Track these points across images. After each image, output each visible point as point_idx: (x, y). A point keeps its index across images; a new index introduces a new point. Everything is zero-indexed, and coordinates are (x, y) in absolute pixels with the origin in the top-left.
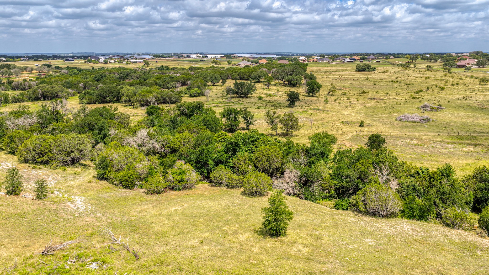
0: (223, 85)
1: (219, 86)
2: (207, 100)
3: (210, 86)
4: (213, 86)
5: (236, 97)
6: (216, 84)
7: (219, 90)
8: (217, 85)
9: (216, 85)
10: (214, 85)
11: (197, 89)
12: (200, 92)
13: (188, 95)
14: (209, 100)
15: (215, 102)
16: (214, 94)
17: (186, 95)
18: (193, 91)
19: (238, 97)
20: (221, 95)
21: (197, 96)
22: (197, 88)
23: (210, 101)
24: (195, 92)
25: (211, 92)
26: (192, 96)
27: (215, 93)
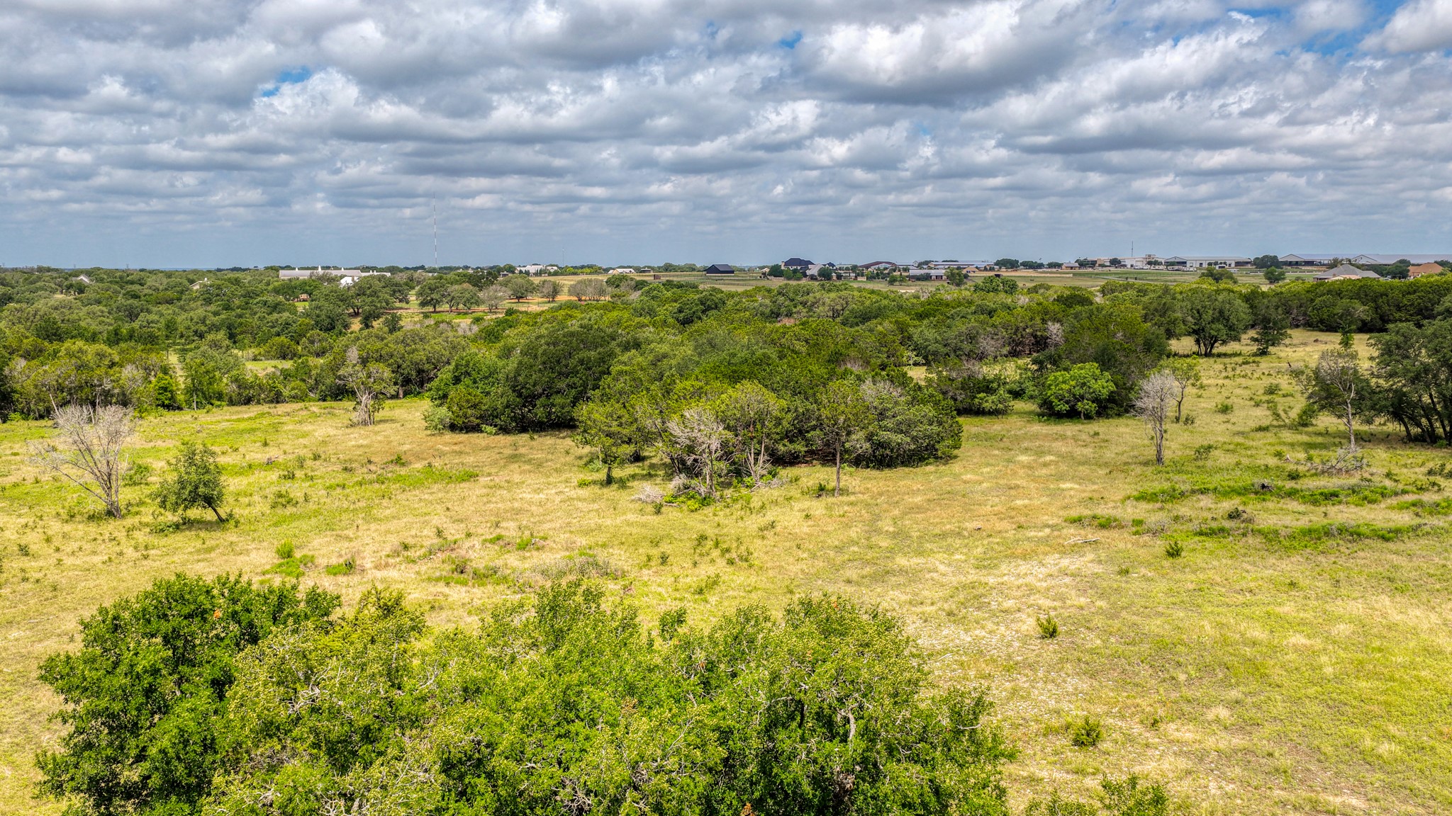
0: (1263, 353)
1: (1239, 360)
2: (1151, 453)
3: (1187, 356)
4: (1202, 361)
5: (1386, 440)
6: (1219, 348)
7: (1244, 382)
8: (1225, 355)
9: (1219, 355)
10: (1208, 355)
11: (1092, 367)
12: (1112, 387)
13: (1032, 406)
14: (1167, 455)
15: (1215, 481)
16: (1211, 405)
17: (1019, 405)
18: (1062, 381)
19: (1410, 440)
20: (1261, 415)
21: (1088, 417)
22: (1096, 360)
23: (1178, 467)
24: (1078, 391)
25: (1190, 390)
26: (1058, 416)
27: (1219, 399)
